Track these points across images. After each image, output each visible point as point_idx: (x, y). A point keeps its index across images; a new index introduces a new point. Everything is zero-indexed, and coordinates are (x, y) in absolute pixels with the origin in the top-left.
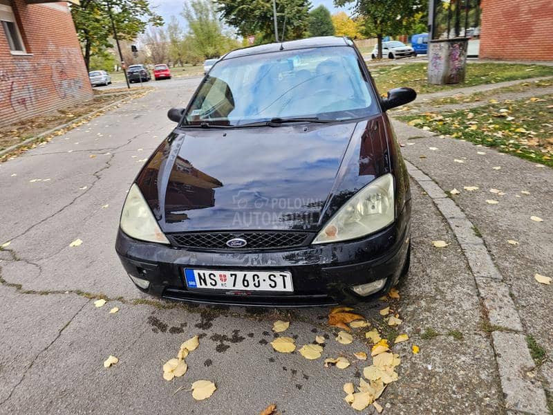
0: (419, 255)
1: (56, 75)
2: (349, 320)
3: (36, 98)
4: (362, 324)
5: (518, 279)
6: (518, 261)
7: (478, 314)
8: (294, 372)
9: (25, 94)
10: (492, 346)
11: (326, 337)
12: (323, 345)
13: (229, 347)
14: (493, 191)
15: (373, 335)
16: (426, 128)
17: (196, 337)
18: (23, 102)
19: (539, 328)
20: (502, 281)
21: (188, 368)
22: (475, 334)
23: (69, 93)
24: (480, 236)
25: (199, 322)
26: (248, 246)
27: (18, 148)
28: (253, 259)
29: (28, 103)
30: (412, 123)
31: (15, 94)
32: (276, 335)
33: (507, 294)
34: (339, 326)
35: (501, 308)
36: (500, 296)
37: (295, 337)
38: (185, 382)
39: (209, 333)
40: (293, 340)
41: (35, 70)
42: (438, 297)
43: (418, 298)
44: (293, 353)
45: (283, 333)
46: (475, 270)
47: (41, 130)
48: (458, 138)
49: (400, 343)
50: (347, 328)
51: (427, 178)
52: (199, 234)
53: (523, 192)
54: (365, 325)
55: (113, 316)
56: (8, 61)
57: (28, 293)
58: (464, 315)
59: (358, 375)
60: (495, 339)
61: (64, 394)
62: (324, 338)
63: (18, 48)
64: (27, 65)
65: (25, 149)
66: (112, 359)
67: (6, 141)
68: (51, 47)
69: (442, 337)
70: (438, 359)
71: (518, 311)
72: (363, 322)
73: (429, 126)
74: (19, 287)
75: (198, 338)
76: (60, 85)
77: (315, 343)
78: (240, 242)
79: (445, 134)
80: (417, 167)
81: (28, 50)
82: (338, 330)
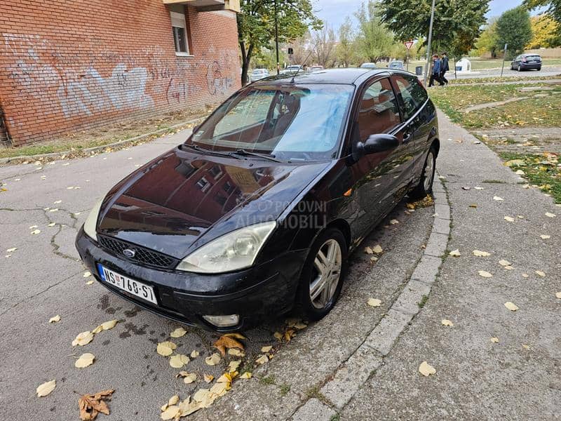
0: (347, 308)
1: (211, 74)
2: (230, 346)
3: (189, 94)
4: (237, 353)
5: (402, 360)
6: (426, 344)
7: (322, 378)
8: (152, 372)
9: (180, 90)
10: (297, 409)
11: (201, 354)
12: (192, 359)
13: (130, 335)
14: (503, 262)
15: (234, 365)
16: (520, 172)
17: (116, 320)
18: (178, 95)
19: (358, 411)
20: (384, 357)
21: (91, 341)
22: (299, 394)
23: (219, 90)
24: (421, 306)
25: (130, 310)
26: (135, 257)
27: (150, 136)
28: (134, 268)
29: (181, 97)
30: (509, 163)
31: (172, 89)
32: (169, 339)
33: (370, 371)
34: (219, 348)
35: (348, 380)
36: (362, 369)
37: (180, 346)
38: (81, 350)
39: (128, 320)
40: (175, 346)
41: (193, 69)
42: (313, 351)
43: (300, 346)
44: (165, 357)
45: (175, 338)
46: (370, 338)
47: (179, 121)
48: (544, 191)
49: (243, 379)
50: (223, 353)
51: (447, 230)
52: (116, 240)
53: (538, 272)
54: (239, 355)
55: (86, 287)
56: (171, 61)
57: (58, 254)
58: (311, 375)
59: (192, 393)
60: (306, 405)
61: (14, 331)
62: (198, 354)
63: (183, 50)
64: (187, 65)
65: (155, 137)
66: (56, 318)
67: (147, 129)
68: (212, 50)
69: (273, 387)
70: (248, 404)
71: (360, 388)
72: (239, 351)
73: (524, 171)
74: (57, 247)
75: (117, 322)
76: (213, 83)
77: (189, 355)
78: (130, 253)
79: (532, 183)
80: (451, 217)
81: (191, 53)
82: (216, 351)
